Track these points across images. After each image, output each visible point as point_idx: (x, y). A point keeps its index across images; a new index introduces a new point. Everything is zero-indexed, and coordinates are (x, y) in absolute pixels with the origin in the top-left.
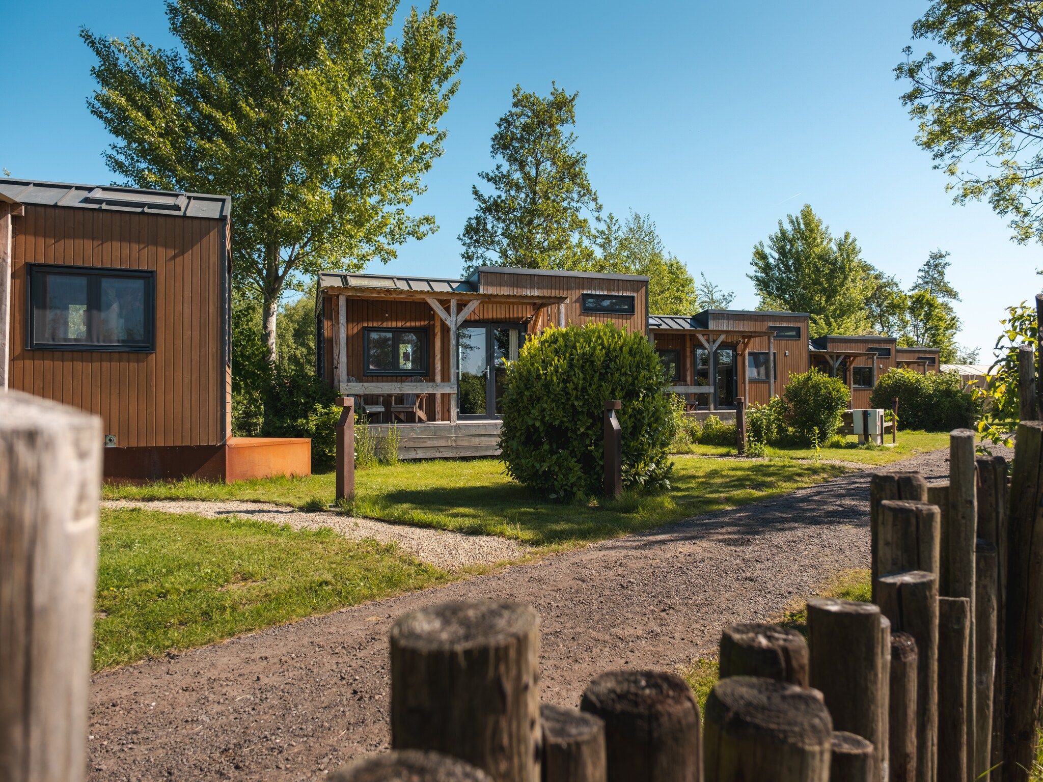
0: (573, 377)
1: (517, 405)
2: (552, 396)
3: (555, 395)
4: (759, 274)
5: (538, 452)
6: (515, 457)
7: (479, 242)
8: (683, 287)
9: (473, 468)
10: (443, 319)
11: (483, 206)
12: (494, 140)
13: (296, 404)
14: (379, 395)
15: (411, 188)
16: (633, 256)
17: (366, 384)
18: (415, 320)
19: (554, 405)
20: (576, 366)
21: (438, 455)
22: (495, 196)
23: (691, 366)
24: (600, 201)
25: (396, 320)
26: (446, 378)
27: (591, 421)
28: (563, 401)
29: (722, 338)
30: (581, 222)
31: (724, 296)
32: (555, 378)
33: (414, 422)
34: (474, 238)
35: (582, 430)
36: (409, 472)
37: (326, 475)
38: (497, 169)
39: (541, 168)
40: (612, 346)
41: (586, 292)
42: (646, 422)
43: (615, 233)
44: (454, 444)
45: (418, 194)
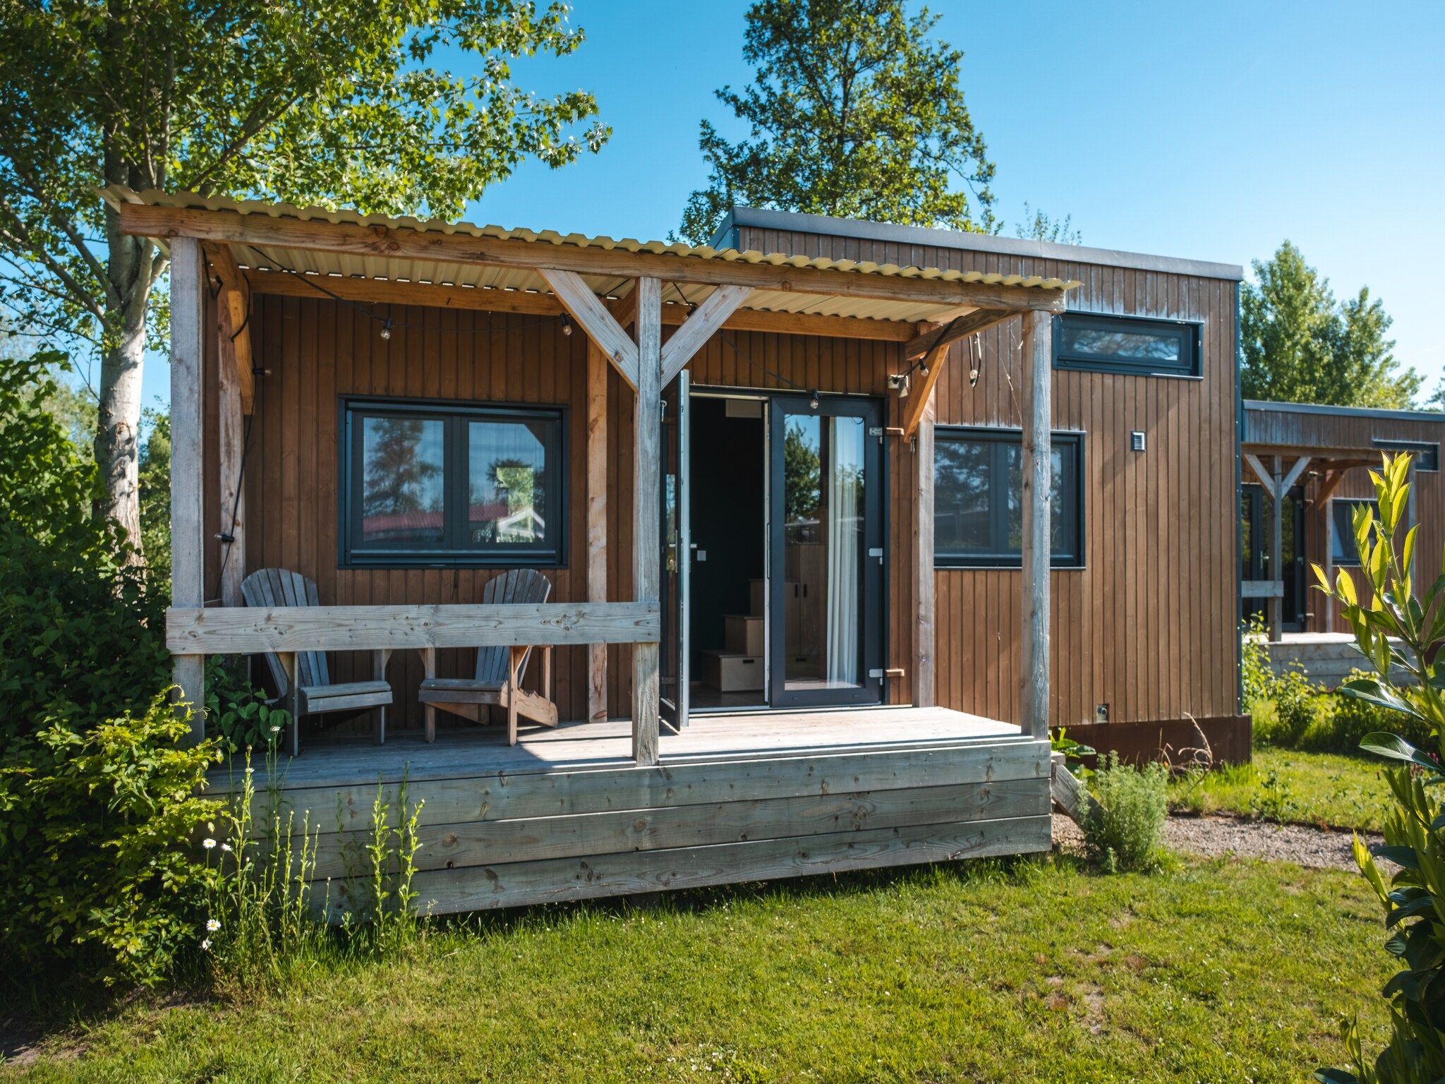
10: (613, 357)
12: (750, 17)
22: (753, 145)
24: (989, 157)
29: (1303, 464)
30: (949, 200)
44: (647, 844)
45: (558, 54)
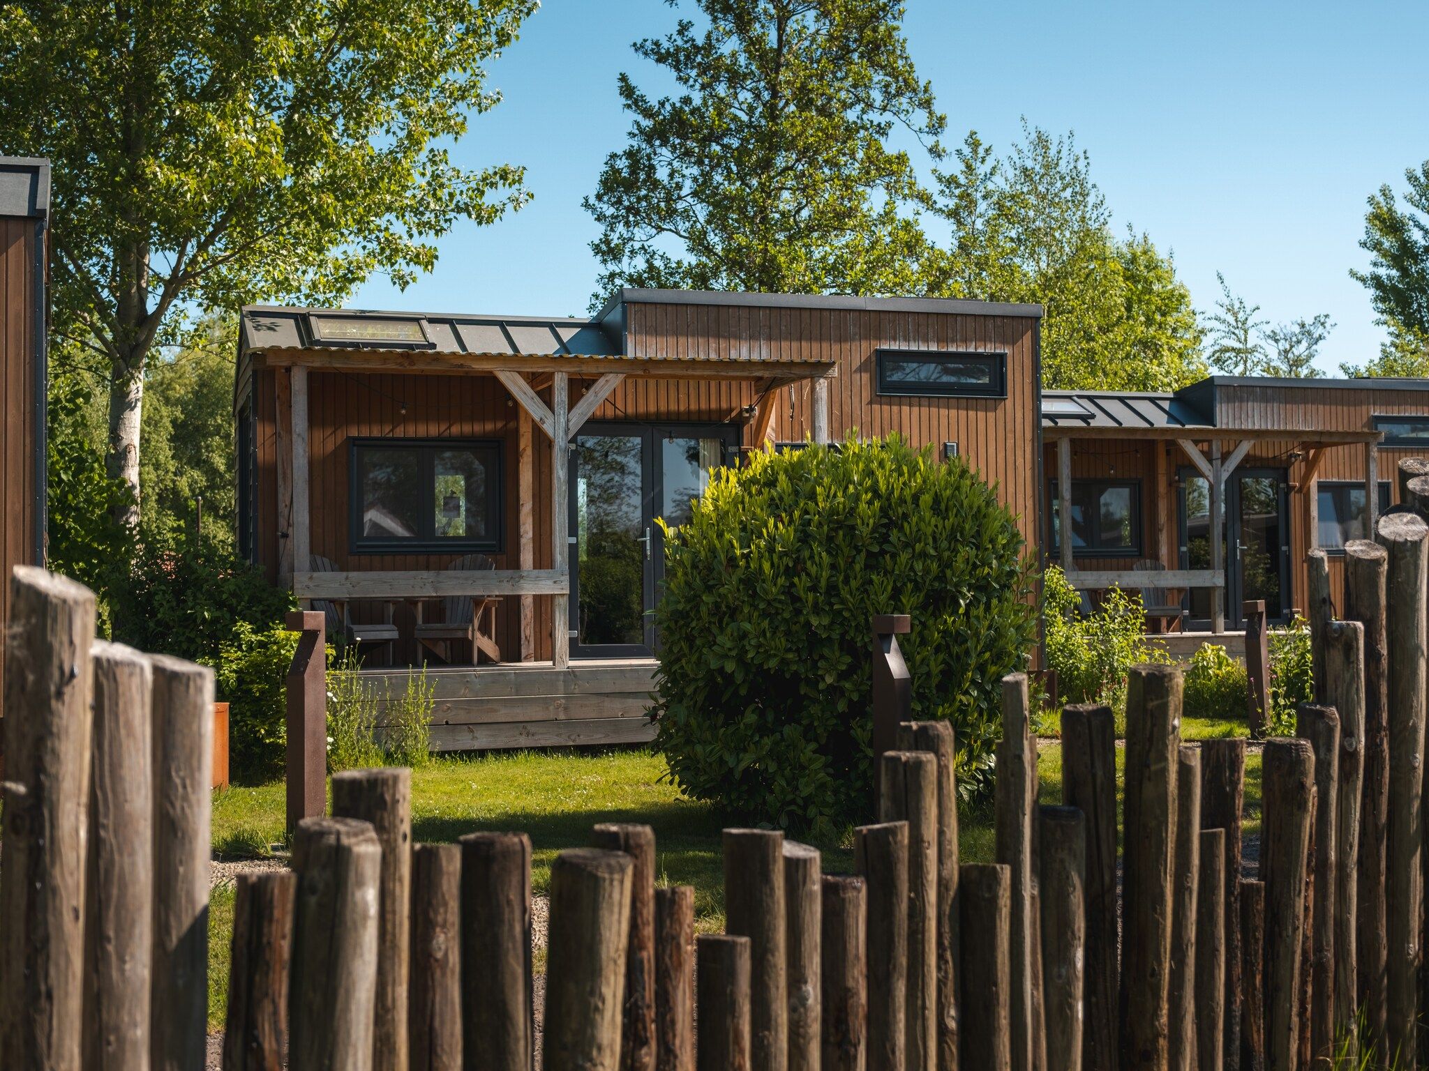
0: (809, 563)
1: (687, 625)
2: (762, 606)
3: (769, 603)
4: (1383, 272)
5: (731, 729)
6: (682, 740)
7: (637, 213)
8: (1164, 315)
9: (606, 771)
10: (537, 419)
11: (647, 123)
13: (190, 622)
14: (387, 601)
15: (463, 98)
16: (1032, 240)
17: (354, 575)
18: (472, 419)
19: (765, 624)
20: (815, 539)
21: (523, 741)
22: (675, 99)
23: (1169, 518)
24: (938, 109)
25: (427, 420)
26: (543, 560)
27: (848, 659)
28: (787, 615)
29: (1245, 448)
30: (889, 161)
31: (1303, 326)
32: (766, 566)
33: (469, 662)
34: (626, 203)
35: (829, 680)
36: (455, 781)
37: (261, 789)
38: (680, 33)
39: (792, 26)
40: (896, 494)
41: (885, 346)
42: (973, 661)
43: (983, 181)
44: (562, 716)
45: (480, 111)
